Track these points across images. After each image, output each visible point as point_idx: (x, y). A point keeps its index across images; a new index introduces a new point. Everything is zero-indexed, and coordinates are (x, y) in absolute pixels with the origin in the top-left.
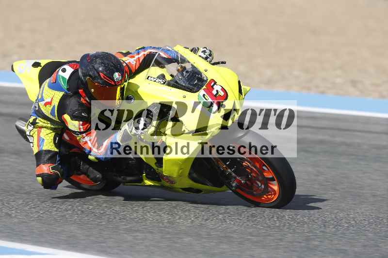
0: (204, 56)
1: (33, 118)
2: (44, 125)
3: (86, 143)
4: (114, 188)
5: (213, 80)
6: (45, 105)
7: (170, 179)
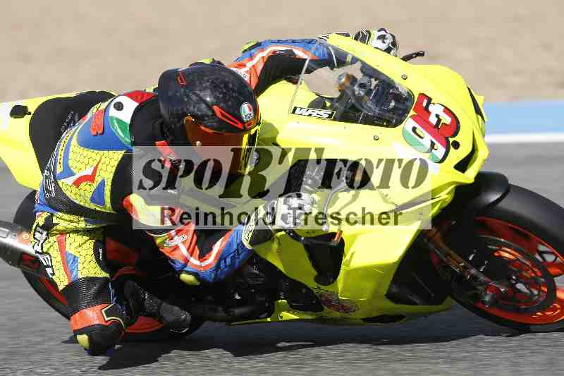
0: (384, 46)
1: (45, 215)
2: (71, 226)
3: (176, 248)
5: (423, 96)
6: (77, 183)
7: (345, 304)
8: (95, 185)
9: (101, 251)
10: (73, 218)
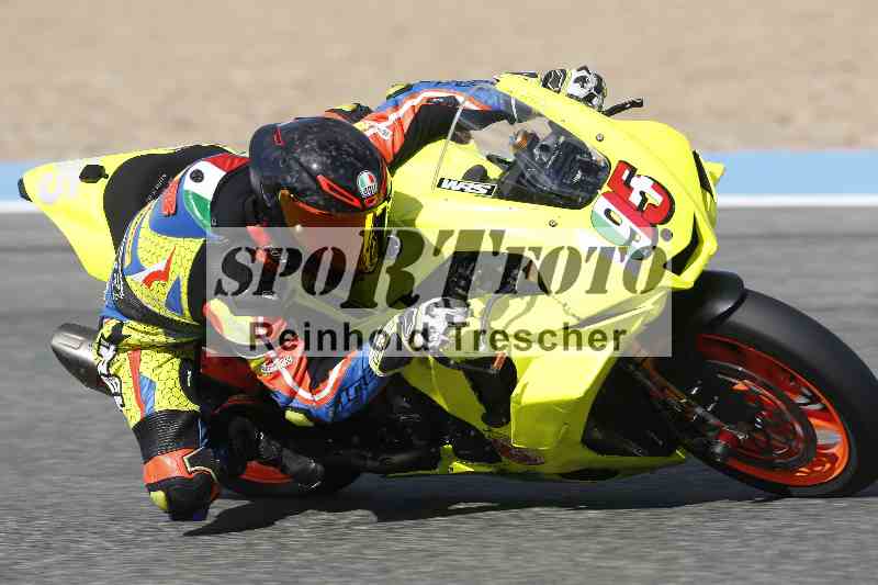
1: (113, 323)
2: (147, 339)
3: (277, 375)
4: (346, 484)
5: (624, 164)
6: (148, 281)
7: (529, 454)
8: (169, 285)
9: (189, 373)
10: (149, 329)
